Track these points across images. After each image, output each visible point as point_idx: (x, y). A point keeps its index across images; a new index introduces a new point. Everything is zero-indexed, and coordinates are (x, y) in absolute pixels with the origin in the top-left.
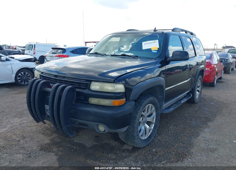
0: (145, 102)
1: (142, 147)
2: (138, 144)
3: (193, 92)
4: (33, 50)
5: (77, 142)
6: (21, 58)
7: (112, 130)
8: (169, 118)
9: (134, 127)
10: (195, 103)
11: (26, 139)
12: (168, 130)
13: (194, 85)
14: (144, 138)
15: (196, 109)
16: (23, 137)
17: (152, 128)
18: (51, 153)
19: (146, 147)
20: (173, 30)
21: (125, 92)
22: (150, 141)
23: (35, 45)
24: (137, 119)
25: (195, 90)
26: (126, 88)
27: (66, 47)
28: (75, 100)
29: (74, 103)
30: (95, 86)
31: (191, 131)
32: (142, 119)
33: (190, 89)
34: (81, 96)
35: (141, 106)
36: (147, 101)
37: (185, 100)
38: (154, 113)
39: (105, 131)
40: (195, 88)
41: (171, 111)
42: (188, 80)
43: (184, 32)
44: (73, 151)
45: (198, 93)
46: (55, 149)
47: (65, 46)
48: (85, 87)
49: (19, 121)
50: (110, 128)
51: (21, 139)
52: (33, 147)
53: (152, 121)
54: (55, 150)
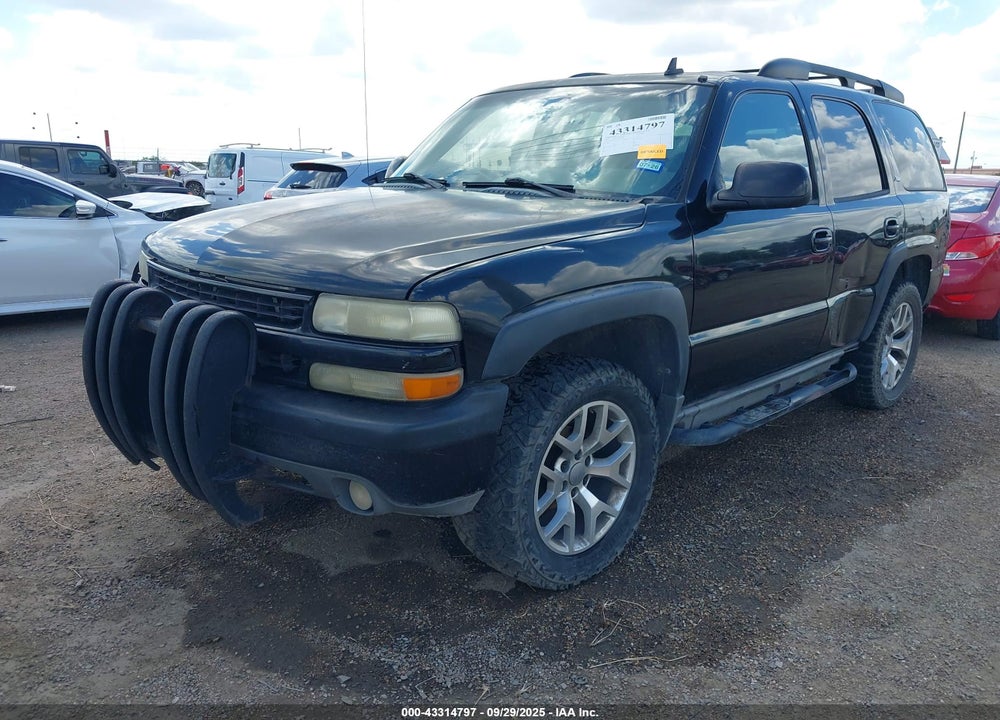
0: (571, 391)
1: (555, 588)
2: (532, 571)
3: (863, 356)
4: (235, 174)
5: (296, 550)
6: (155, 207)
7: (405, 506)
8: (731, 471)
9: (510, 497)
10: (877, 409)
11: (96, 530)
12: (703, 522)
13: (872, 327)
14: (571, 549)
15: (872, 435)
16: (88, 520)
17: (619, 506)
18: (171, 591)
19: (577, 586)
20: (767, 70)
21: (461, 343)
22: (601, 566)
23: (243, 155)
24: (522, 463)
25: (874, 347)
26: (465, 325)
27: (352, 159)
28: (253, 373)
29: (248, 383)
30: (334, 315)
31: (812, 531)
32: (564, 467)
33: (846, 342)
34: (282, 357)
35: (545, 409)
36: (582, 389)
37: (815, 392)
38: (630, 445)
39: (371, 509)
40: (876, 341)
41: (724, 438)
42: (831, 302)
43: (836, 83)
44: (261, 585)
45: (895, 362)
46: (192, 577)
47: (346, 155)
48: (294, 318)
49: (98, 455)
50: (393, 498)
51: (81, 525)
52: (112, 563)
53: (616, 478)
54: (189, 578)
